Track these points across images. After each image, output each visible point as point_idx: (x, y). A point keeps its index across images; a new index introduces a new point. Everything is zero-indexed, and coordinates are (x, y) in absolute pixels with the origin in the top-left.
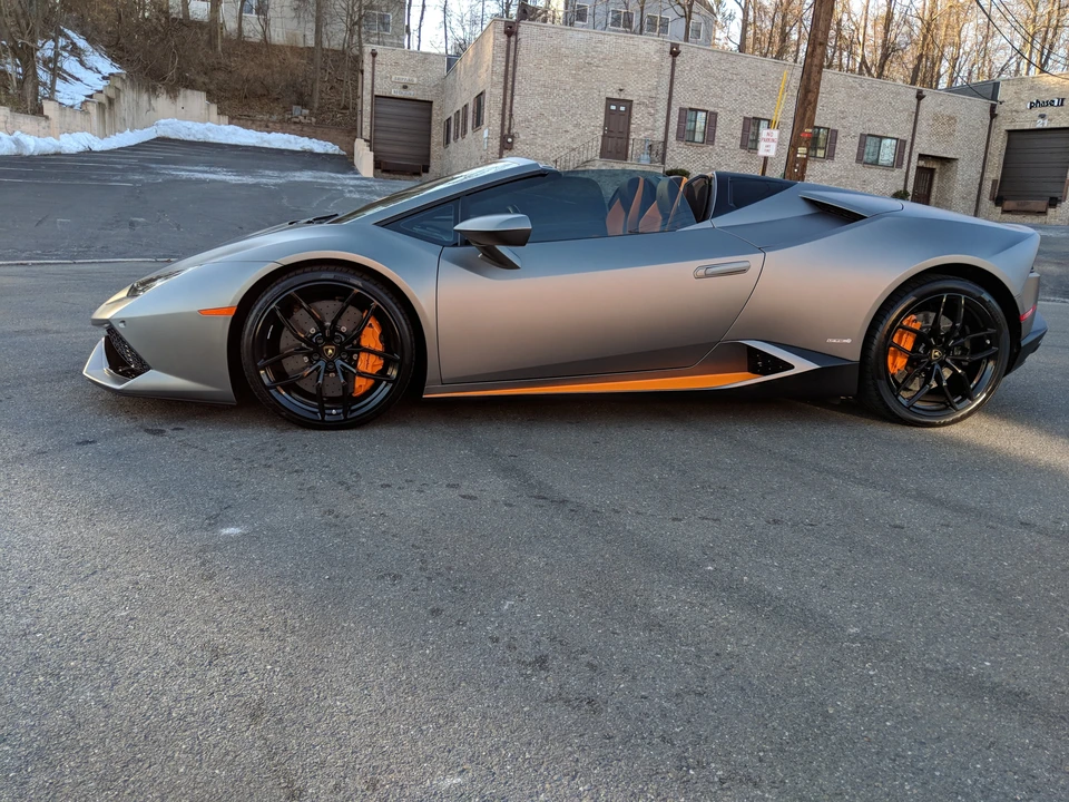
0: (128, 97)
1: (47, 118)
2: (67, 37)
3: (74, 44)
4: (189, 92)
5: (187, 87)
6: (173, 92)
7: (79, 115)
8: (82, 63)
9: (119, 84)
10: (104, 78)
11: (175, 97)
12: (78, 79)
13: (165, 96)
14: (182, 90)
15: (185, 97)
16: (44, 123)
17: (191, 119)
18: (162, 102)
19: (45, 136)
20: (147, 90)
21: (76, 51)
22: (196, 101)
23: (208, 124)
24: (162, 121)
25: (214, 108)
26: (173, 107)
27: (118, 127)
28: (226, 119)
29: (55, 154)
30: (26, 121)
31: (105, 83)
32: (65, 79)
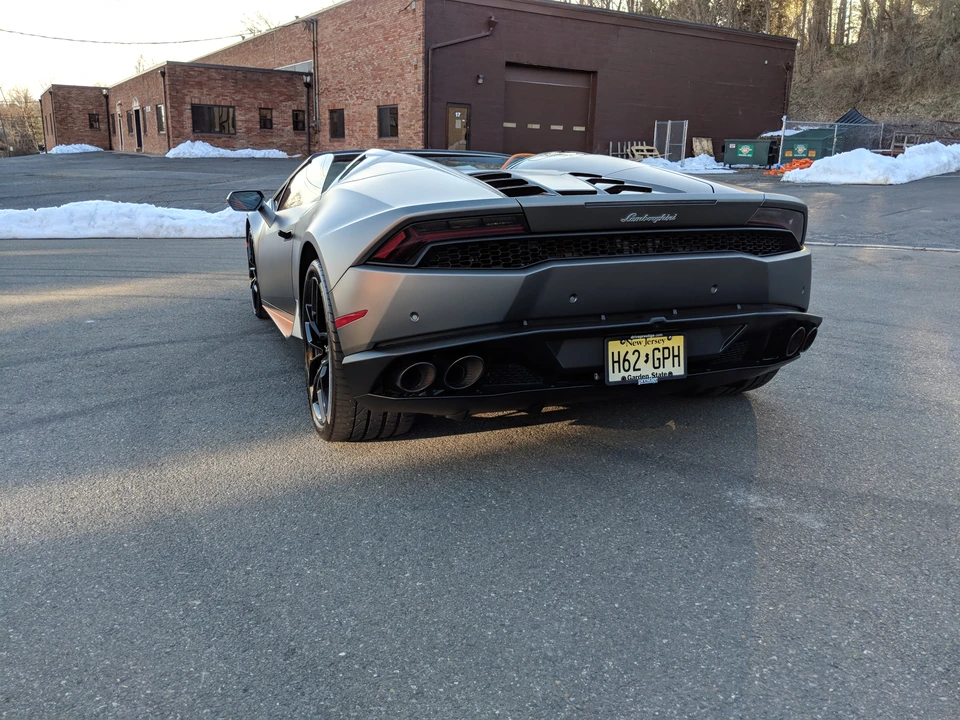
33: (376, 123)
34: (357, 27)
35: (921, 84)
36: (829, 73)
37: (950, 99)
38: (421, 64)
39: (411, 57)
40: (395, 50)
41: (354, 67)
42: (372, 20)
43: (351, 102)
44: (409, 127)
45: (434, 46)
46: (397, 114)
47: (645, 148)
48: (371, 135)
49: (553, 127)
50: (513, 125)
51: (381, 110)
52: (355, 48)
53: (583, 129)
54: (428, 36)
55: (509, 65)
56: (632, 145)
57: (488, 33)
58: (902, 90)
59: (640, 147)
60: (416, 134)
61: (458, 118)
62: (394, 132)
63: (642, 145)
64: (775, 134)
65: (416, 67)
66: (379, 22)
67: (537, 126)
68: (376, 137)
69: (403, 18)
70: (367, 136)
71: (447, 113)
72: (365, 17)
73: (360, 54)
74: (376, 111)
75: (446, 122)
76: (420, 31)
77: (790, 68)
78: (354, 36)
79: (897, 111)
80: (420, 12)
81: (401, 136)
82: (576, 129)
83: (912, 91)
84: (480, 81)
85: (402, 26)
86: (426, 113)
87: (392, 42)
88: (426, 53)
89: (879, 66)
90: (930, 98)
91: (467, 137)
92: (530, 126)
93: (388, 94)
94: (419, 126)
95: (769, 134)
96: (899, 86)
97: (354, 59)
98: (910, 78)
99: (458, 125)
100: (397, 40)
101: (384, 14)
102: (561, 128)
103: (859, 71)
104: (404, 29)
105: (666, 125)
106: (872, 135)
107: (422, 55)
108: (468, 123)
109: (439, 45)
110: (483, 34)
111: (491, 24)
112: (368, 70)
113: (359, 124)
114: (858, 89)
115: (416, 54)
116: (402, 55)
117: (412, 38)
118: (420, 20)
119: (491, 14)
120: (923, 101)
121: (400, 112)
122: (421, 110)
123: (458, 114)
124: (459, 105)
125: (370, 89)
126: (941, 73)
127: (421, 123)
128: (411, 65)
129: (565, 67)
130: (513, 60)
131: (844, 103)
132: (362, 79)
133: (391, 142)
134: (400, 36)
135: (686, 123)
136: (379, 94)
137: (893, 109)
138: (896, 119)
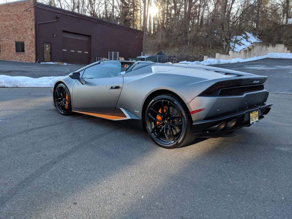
0: (258, 48)
1: (229, 55)
2: (246, 34)
3: (247, 36)
4: (279, 45)
5: (278, 43)
6: (274, 45)
7: (238, 54)
8: (247, 41)
9: (254, 45)
10: (251, 44)
11: (274, 47)
12: (244, 45)
13: (271, 46)
14: (277, 44)
15: (278, 46)
16: (228, 56)
17: (278, 52)
18: (270, 48)
19: (228, 59)
20: (266, 45)
21: (247, 38)
22: (281, 47)
23: (283, 53)
24: (269, 53)
25: (286, 49)
26: (274, 49)
27: (252, 55)
28: (289, 51)
29: (228, 64)
30: (224, 56)
31: (251, 45)
32: (240, 45)
33: (15, 47)
34: (5, 14)
35: (174, 46)
36: (151, 41)
37: (181, 50)
38: (34, 29)
39: (30, 26)
40: (22, 23)
41: (5, 27)
42: (12, 12)
43: (4, 40)
44: (29, 49)
45: (38, 23)
46: (24, 45)
47: (106, 59)
48: (13, 51)
49: (78, 52)
50: (66, 50)
51: (17, 43)
52: (5, 21)
53: (88, 53)
54: (36, 20)
55: (64, 31)
56: (102, 58)
57: (56, 21)
58: (170, 47)
59: (105, 59)
60: (32, 51)
61: (47, 47)
62: (23, 51)
63: (105, 58)
64: (140, 57)
65: (32, 29)
66: (15, 13)
67: (73, 51)
68: (15, 52)
69: (25, 13)
70: (11, 52)
71: (43, 45)
72: (9, 10)
73: (7, 23)
74: (15, 43)
75: (43, 48)
76: (33, 18)
77: (142, 39)
78: (4, 17)
79: (169, 52)
80: (33, 11)
81: (26, 52)
82: (85, 52)
83: (172, 47)
84: (55, 36)
85: (25, 15)
86: (36, 45)
87: (21, 20)
88: (36, 25)
89: (164, 40)
90: (176, 49)
91: (51, 53)
92: (71, 51)
93: (20, 38)
94: (34, 49)
95: (139, 57)
96: (169, 46)
97: (4, 25)
98: (171, 44)
99: (47, 49)
100: (24, 20)
101: (17, 10)
102: (81, 52)
103: (159, 41)
104: (26, 17)
105: (112, 53)
106: (166, 58)
107: (34, 26)
108: (51, 49)
109: (40, 23)
110: (55, 21)
111: (57, 18)
112: (11, 29)
113: (7, 47)
114: (159, 46)
115: (31, 25)
116: (25, 25)
117: (30, 20)
118: (33, 15)
119: (57, 15)
120: (175, 50)
121: (25, 44)
122: (34, 44)
123: (47, 46)
124: (48, 43)
125: (12, 35)
126: (178, 43)
127: (34, 48)
128: (30, 29)
129: (81, 33)
130: (65, 30)
131: (156, 50)
132: (8, 32)
133: (22, 54)
134: (25, 19)
135: (118, 53)
136: (16, 38)
137: (168, 52)
138: (169, 54)
